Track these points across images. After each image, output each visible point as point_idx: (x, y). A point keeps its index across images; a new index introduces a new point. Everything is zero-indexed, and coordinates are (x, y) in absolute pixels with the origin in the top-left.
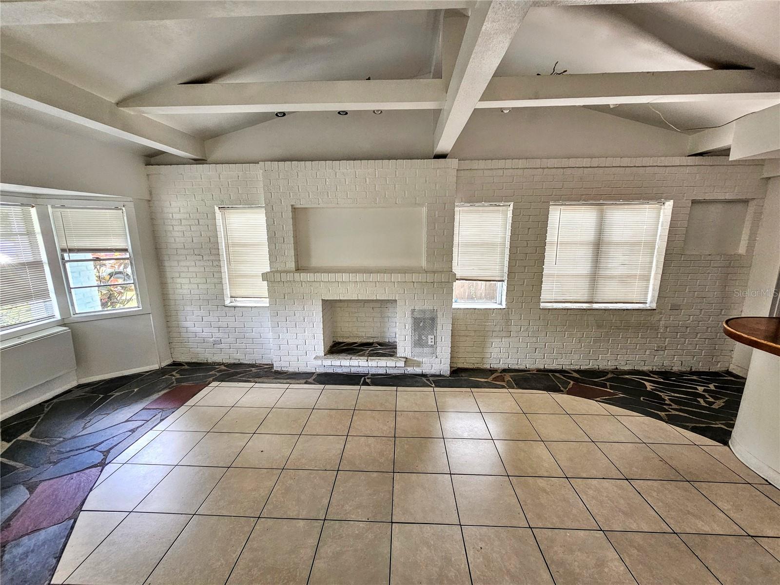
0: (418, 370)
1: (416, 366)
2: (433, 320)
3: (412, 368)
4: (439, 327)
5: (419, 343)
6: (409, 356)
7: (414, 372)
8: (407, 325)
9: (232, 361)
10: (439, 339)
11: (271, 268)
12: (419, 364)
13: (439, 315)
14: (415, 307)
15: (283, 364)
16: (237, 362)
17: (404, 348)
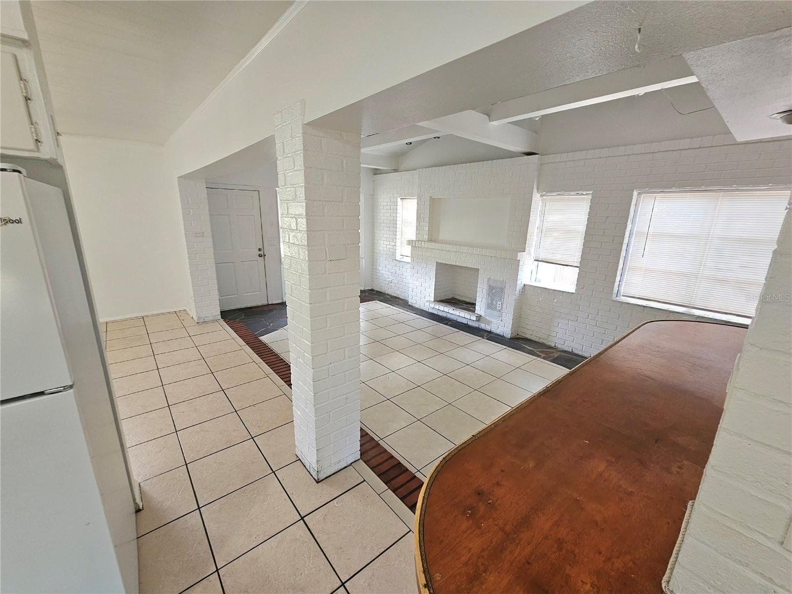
0: (488, 328)
1: (488, 324)
2: (502, 290)
3: (484, 325)
4: (506, 296)
5: (490, 306)
6: (483, 314)
7: (485, 329)
8: (484, 290)
9: (395, 295)
10: (504, 306)
11: (416, 238)
12: (489, 323)
13: (507, 286)
14: (490, 277)
15: (414, 302)
16: (397, 296)
17: (480, 309)
